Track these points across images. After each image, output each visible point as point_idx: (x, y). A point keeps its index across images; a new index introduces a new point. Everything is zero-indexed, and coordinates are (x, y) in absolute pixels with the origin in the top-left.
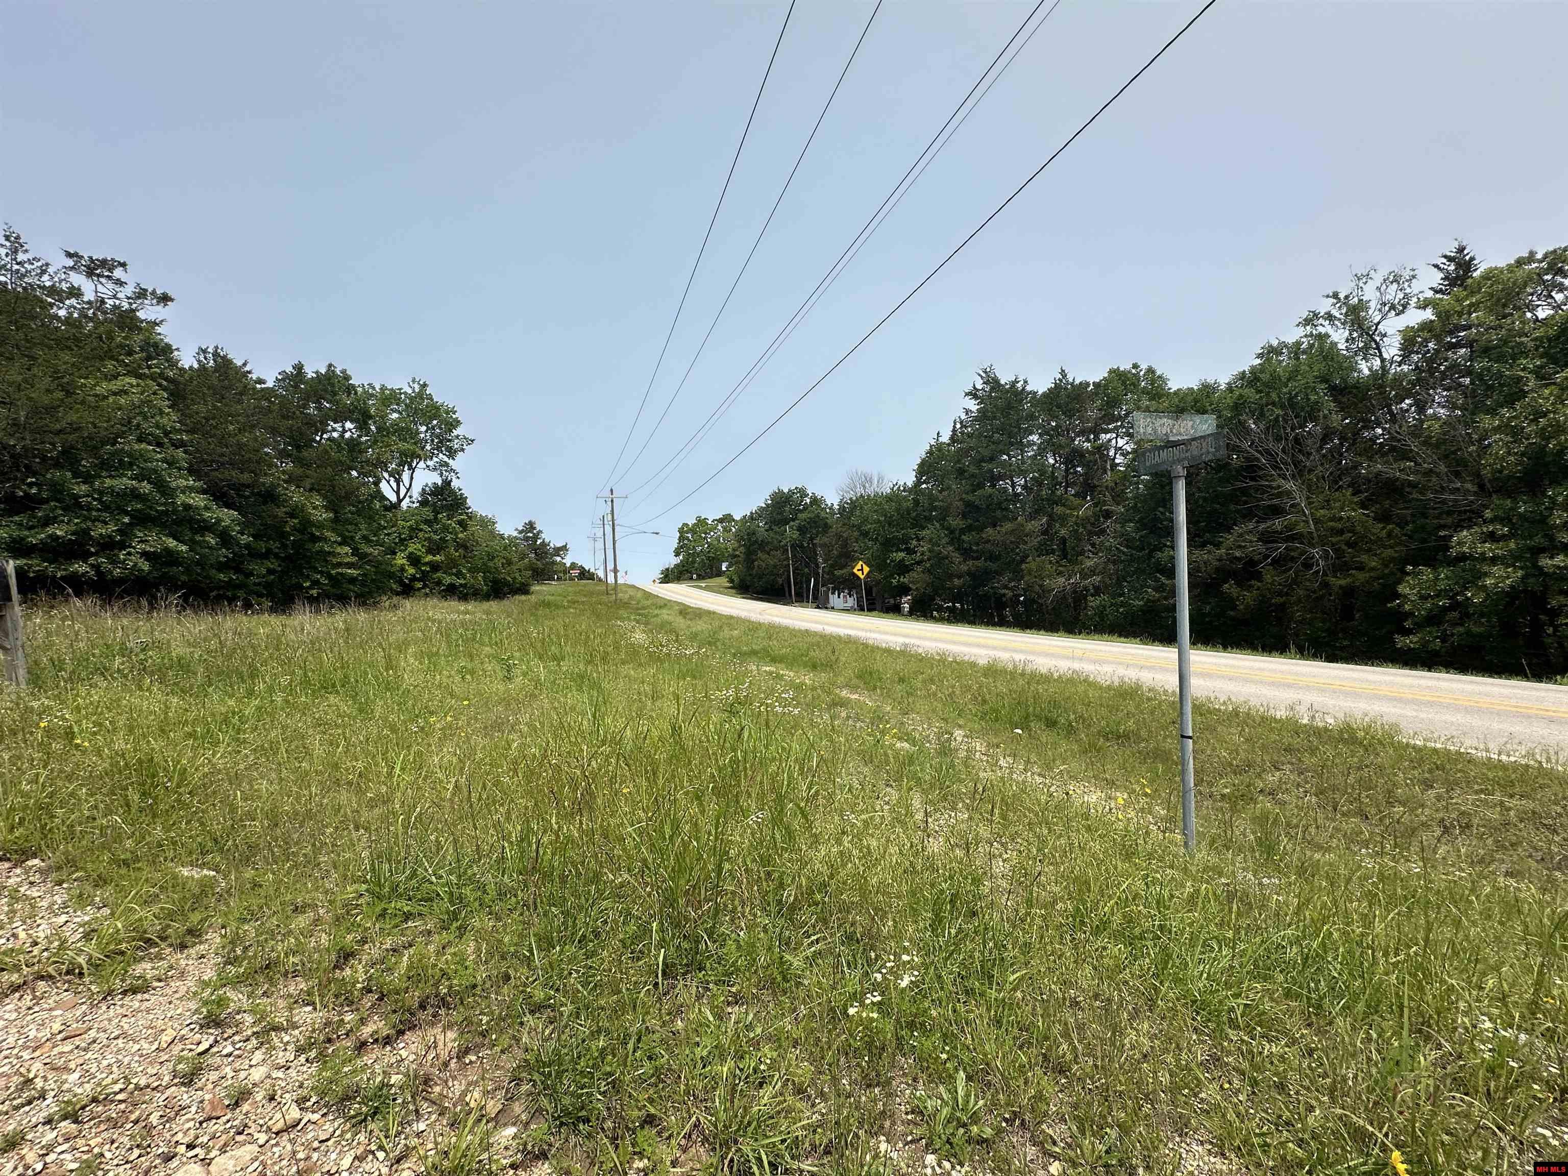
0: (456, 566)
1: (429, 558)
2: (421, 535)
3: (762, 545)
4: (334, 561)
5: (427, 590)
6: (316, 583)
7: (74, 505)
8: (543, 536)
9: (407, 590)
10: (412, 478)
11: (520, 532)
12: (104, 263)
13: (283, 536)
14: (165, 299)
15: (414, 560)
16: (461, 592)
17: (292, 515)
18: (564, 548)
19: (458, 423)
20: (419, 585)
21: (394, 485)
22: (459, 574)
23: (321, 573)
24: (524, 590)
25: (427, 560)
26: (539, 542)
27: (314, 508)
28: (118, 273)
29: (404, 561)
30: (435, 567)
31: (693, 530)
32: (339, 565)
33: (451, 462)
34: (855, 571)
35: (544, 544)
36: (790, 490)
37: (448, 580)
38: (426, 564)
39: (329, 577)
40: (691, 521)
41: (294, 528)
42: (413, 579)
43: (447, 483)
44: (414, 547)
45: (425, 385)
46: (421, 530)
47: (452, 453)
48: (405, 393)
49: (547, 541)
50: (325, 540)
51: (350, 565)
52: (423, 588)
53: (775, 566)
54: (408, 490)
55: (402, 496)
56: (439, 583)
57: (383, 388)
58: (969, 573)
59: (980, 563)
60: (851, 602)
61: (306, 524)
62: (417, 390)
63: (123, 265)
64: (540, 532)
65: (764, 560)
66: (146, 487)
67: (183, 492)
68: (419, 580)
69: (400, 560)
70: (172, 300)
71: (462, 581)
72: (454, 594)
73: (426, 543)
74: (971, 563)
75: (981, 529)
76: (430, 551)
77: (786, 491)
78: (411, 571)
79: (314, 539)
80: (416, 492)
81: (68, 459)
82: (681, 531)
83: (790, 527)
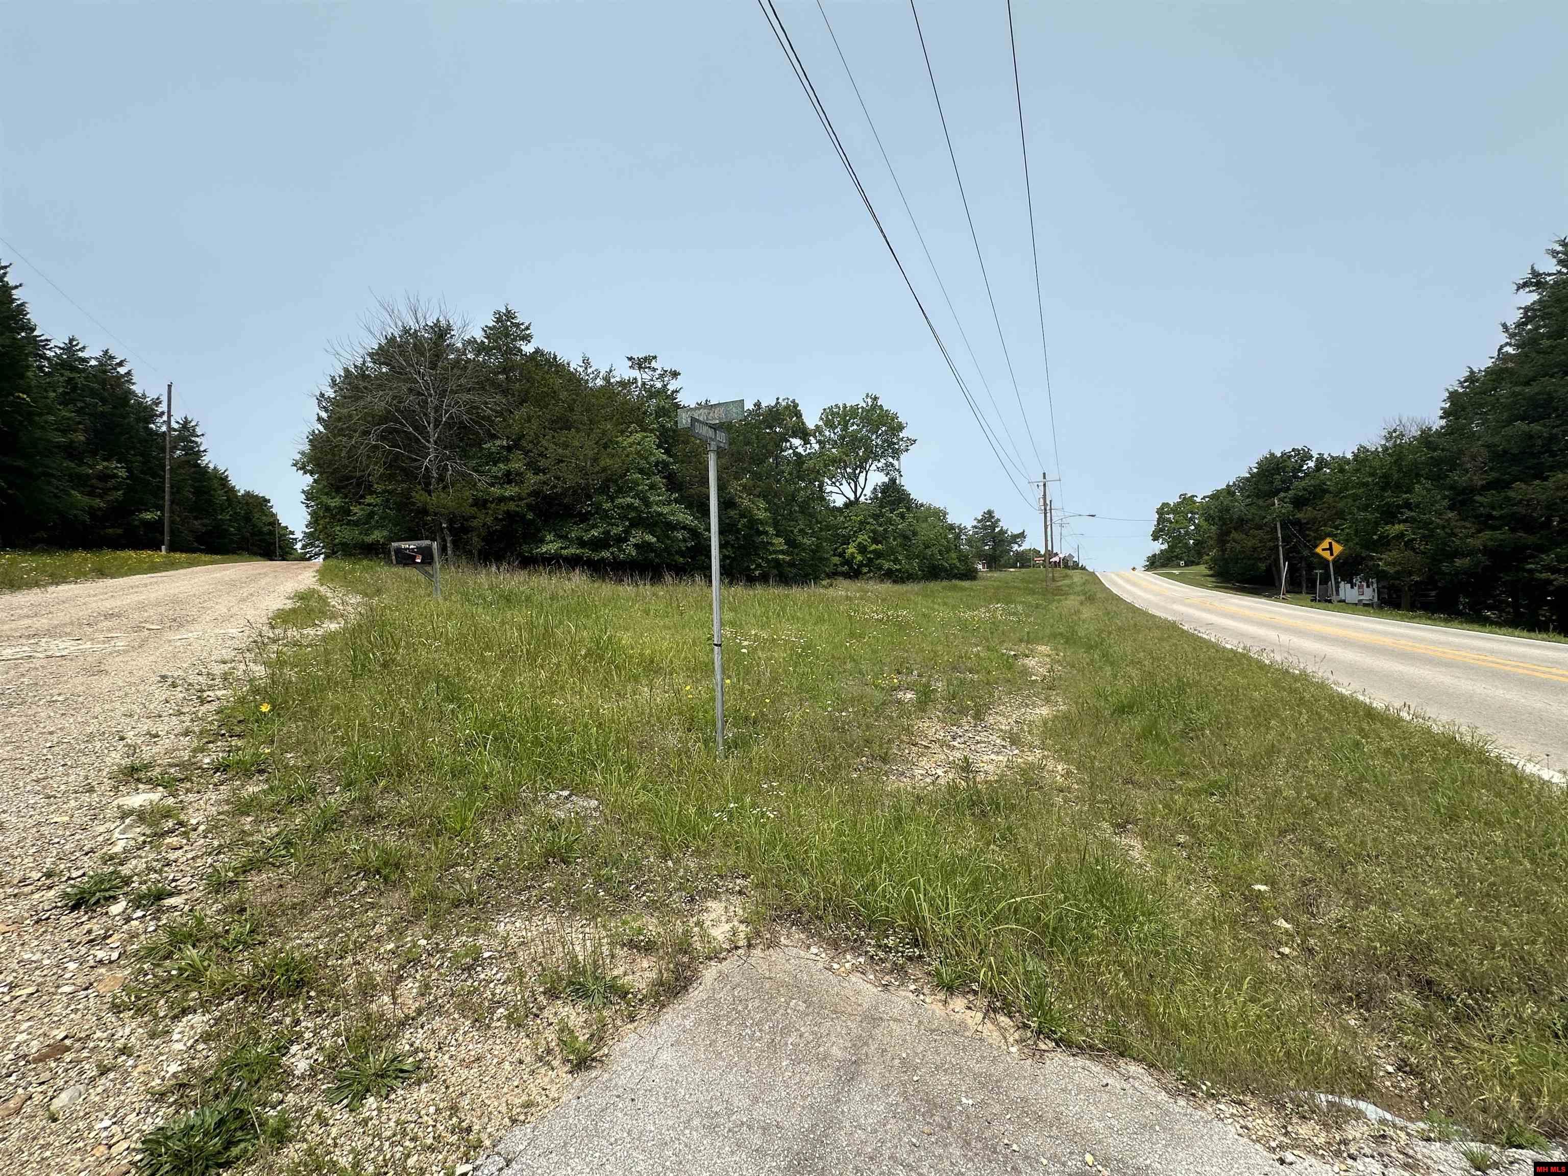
0: (893, 553)
1: (874, 547)
2: (868, 527)
3: (1241, 524)
4: (771, 549)
5: (872, 574)
6: (759, 566)
7: (605, 516)
8: (1001, 524)
9: (854, 574)
10: (866, 479)
11: (979, 521)
12: (645, 359)
13: (738, 531)
14: (675, 374)
15: (862, 549)
16: (897, 576)
17: (742, 516)
18: (1022, 535)
19: (901, 427)
20: (865, 570)
21: (853, 485)
22: (896, 561)
23: (762, 558)
24: (970, 575)
25: (871, 548)
26: (997, 530)
27: (759, 510)
28: (653, 364)
29: (854, 550)
30: (878, 554)
31: (1175, 510)
32: (775, 552)
33: (896, 463)
34: (1319, 550)
35: (1002, 532)
36: (1283, 454)
37: (886, 566)
38: (871, 552)
39: (768, 561)
40: (1173, 500)
41: (744, 525)
42: (861, 565)
43: (893, 481)
44: (863, 538)
45: (876, 399)
46: (868, 523)
47: (896, 454)
48: (862, 407)
49: (1005, 528)
50: (766, 533)
51: (782, 552)
52: (869, 572)
53: (1255, 549)
54: (863, 489)
55: (858, 495)
56: (880, 568)
57: (845, 407)
58: (1486, 551)
59: (1503, 535)
60: (1369, 594)
61: (753, 523)
62: (870, 404)
63: (655, 357)
64: (999, 520)
65: (1240, 541)
66: (637, 503)
67: (656, 504)
68: (865, 566)
69: (851, 549)
70: (679, 374)
71: (898, 567)
72: (890, 578)
73: (871, 535)
74: (1488, 534)
75: (1508, 485)
76: (875, 541)
77: (1279, 455)
78: (859, 558)
79: (759, 533)
80: (868, 491)
81: (604, 489)
82: (1160, 512)
83: (1279, 500)
